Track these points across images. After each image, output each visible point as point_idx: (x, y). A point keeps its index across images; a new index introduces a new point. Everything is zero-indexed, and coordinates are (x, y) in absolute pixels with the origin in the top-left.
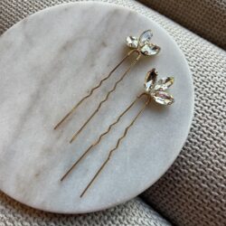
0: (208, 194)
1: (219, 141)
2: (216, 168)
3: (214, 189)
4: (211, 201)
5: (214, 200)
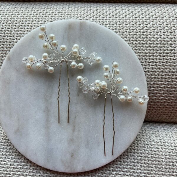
0: (158, 100)
1: (148, 71)
2: (155, 86)
3: (159, 96)
4: (161, 102)
5: (162, 101)
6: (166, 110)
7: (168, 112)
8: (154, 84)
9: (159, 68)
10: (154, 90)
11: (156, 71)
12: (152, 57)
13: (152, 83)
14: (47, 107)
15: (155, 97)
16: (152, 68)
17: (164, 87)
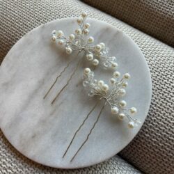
6: (154, 158)
7: (155, 163)
8: (155, 120)
9: (168, 109)
10: (151, 127)
11: (163, 110)
12: (166, 94)
13: (153, 118)
14: (44, 80)
15: (148, 135)
16: (161, 105)
17: (164, 131)
